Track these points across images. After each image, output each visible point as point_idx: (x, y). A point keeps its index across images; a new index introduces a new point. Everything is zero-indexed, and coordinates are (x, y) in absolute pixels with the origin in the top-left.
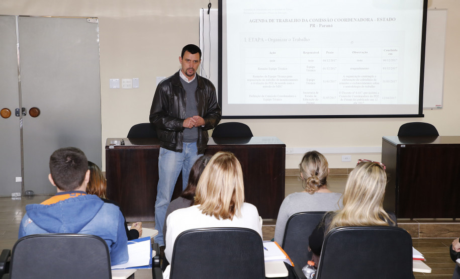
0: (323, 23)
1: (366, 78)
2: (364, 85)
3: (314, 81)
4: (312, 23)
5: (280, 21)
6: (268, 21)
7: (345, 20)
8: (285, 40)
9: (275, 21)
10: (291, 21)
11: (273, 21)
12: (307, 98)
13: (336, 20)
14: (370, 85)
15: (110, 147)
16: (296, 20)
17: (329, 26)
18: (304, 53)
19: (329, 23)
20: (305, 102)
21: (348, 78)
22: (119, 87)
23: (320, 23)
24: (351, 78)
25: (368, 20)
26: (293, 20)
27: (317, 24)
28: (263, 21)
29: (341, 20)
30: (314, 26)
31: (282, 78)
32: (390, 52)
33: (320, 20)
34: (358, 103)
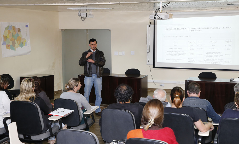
0: (197, 30)
1: (217, 53)
2: (216, 56)
3: (193, 54)
4: (192, 30)
5: (179, 29)
6: (174, 29)
7: (207, 28)
8: (181, 37)
9: (177, 29)
10: (183, 29)
11: (175, 29)
12: (190, 61)
13: (203, 28)
14: (219, 56)
15: (80, 75)
16: (185, 29)
17: (200, 31)
18: (189, 42)
19: (200, 30)
20: (189, 63)
21: (208, 53)
22: (118, 55)
23: (196, 29)
24: (210, 53)
25: (217, 28)
26: (184, 29)
27: (194, 30)
28: (171, 29)
29: (205, 28)
30: (193, 31)
31: (179, 53)
32: (228, 42)
33: (196, 28)
34: (213, 63)
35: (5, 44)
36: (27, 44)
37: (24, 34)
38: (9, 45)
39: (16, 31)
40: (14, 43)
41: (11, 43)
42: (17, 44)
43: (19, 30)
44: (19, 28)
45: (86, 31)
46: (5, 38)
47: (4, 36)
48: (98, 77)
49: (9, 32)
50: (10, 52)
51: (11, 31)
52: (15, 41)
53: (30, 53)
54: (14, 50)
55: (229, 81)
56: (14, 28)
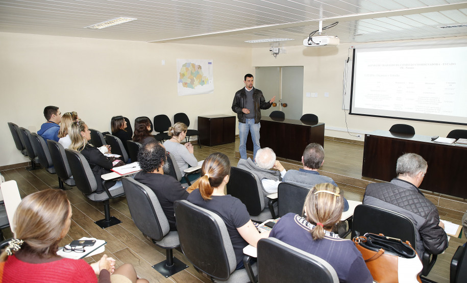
1: (433, 99)
4: (402, 66)
5: (384, 65)
6: (377, 65)
8: (386, 76)
10: (390, 65)
11: (380, 65)
13: (416, 65)
14: (435, 103)
16: (393, 65)
18: (396, 83)
19: (412, 67)
21: (421, 98)
22: (310, 96)
23: (407, 66)
24: (424, 99)
25: (437, 64)
27: (405, 67)
28: (374, 65)
29: (419, 65)
30: (403, 68)
32: (451, 84)
34: (427, 113)
35: (182, 82)
36: (209, 82)
37: (206, 71)
38: (186, 83)
39: (196, 68)
40: (192, 81)
41: (189, 81)
42: (196, 82)
43: (200, 67)
44: (199, 66)
45: (279, 68)
46: (182, 75)
47: (180, 73)
48: (255, 123)
49: (187, 69)
50: (188, 91)
51: (189, 68)
52: (194, 78)
53: (212, 92)
54: (193, 88)
55: (430, 141)
56: (193, 65)
